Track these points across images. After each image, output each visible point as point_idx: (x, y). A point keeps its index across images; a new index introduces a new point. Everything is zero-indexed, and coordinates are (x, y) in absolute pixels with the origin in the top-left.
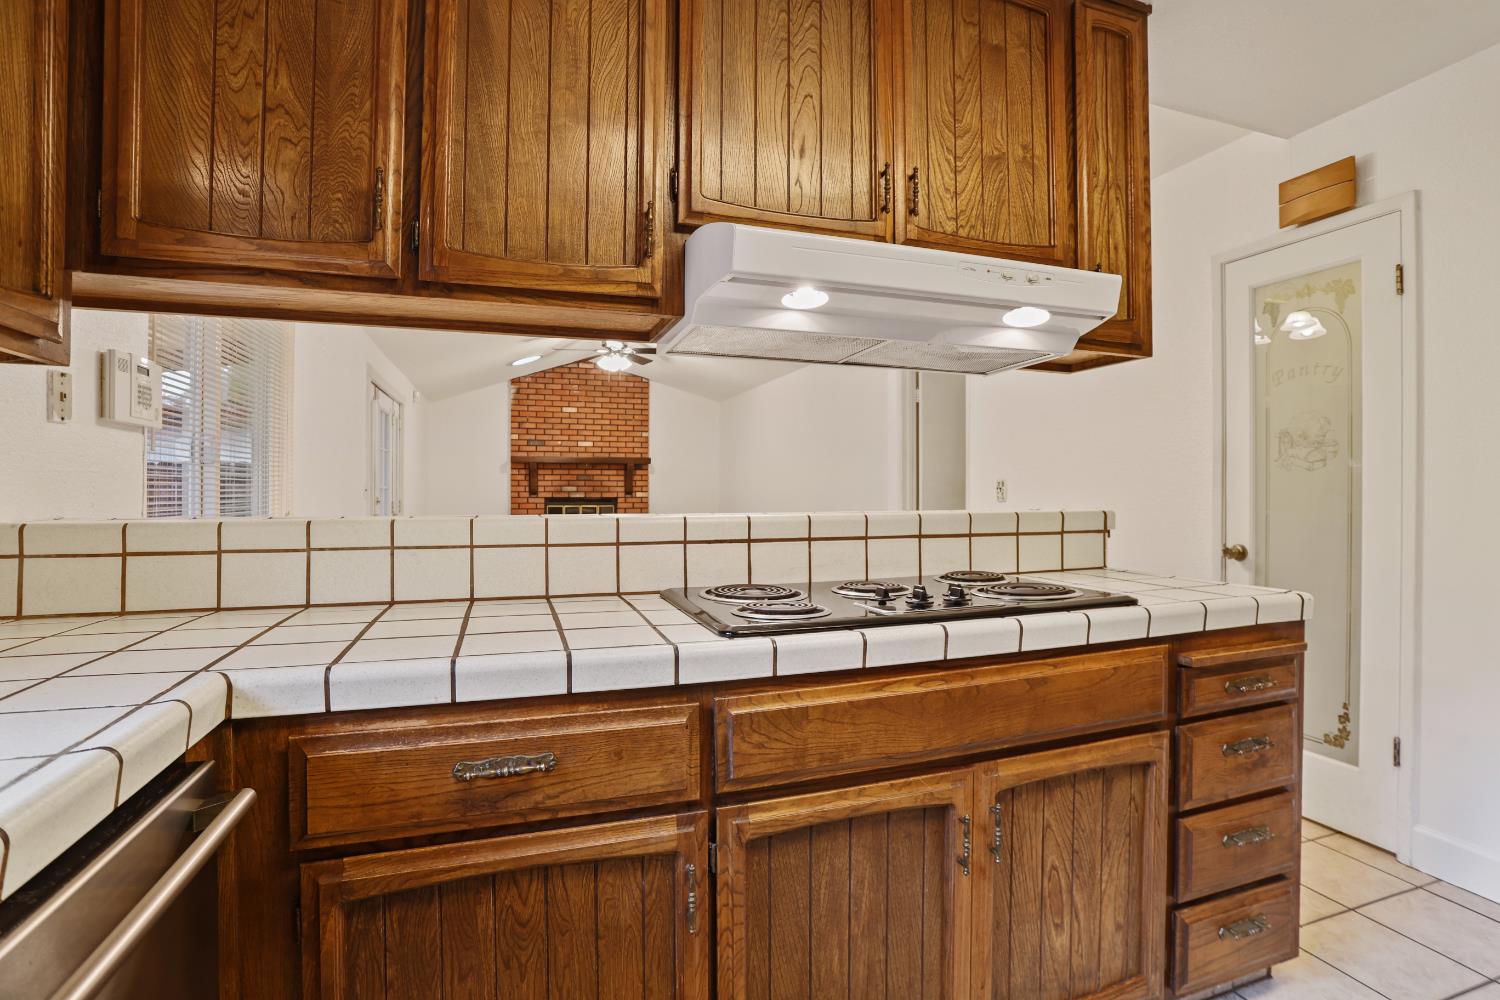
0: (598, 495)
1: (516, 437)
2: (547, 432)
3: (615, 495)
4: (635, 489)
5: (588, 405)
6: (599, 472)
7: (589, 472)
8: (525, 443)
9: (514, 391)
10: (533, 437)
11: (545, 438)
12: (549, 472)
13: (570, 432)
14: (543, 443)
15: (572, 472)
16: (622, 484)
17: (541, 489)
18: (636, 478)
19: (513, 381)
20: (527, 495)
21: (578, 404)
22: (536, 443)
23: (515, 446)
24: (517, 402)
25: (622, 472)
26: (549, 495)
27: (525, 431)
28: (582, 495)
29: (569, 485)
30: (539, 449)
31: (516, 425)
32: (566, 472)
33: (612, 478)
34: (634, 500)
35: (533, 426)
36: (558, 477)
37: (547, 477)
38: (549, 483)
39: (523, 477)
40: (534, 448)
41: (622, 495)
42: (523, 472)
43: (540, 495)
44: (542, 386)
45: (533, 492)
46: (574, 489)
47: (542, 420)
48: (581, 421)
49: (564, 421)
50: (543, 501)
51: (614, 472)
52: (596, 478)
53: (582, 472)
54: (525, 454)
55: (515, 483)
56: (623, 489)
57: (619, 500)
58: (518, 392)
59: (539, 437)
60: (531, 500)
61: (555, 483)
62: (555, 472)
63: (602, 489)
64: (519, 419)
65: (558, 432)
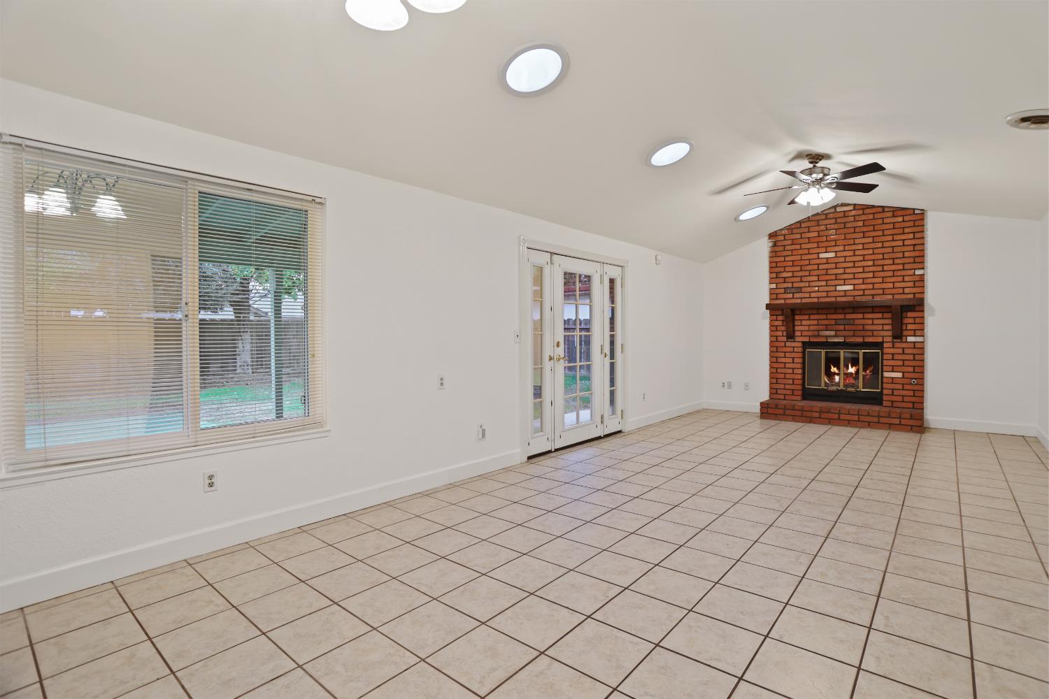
0: (860, 340)
1: (774, 286)
2: (804, 279)
3: (880, 340)
4: (905, 333)
5: (847, 248)
6: (861, 316)
7: (848, 316)
8: (783, 291)
9: (771, 244)
10: (790, 285)
11: (802, 285)
12: (807, 317)
13: (827, 277)
14: (800, 290)
15: (829, 316)
16: (889, 327)
17: (798, 334)
18: (906, 321)
19: (771, 236)
20: (785, 339)
21: (837, 249)
22: (793, 290)
23: (772, 293)
24: (774, 253)
25: (889, 315)
26: (806, 339)
27: (782, 280)
28: (841, 340)
29: (827, 330)
30: (796, 295)
31: (774, 275)
32: (824, 317)
33: (876, 322)
34: (904, 345)
35: (790, 274)
36: (816, 322)
37: (804, 323)
38: (807, 328)
39: (780, 323)
40: (791, 295)
41: (890, 339)
42: (780, 318)
43: (797, 339)
44: (798, 236)
45: (791, 336)
46: (833, 333)
47: (798, 268)
48: (839, 265)
49: (821, 267)
50: (800, 345)
51: (880, 315)
52: (857, 322)
53: (842, 316)
54: (783, 302)
55: (773, 328)
56: (890, 333)
57: (885, 345)
58: (775, 245)
59: (795, 285)
60: (788, 344)
61: (812, 328)
62: (812, 317)
63: (863, 333)
64: (777, 270)
65: (816, 278)
